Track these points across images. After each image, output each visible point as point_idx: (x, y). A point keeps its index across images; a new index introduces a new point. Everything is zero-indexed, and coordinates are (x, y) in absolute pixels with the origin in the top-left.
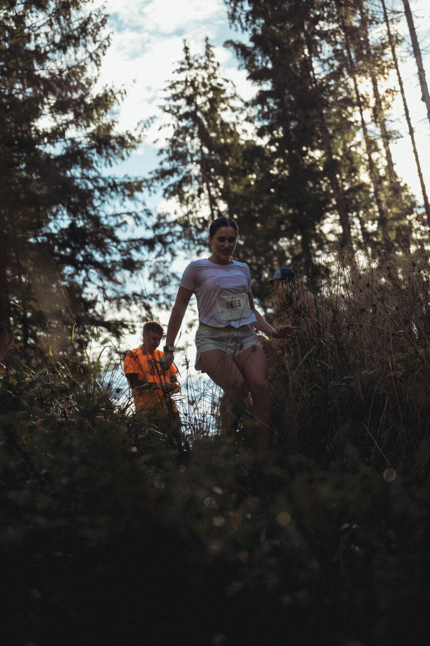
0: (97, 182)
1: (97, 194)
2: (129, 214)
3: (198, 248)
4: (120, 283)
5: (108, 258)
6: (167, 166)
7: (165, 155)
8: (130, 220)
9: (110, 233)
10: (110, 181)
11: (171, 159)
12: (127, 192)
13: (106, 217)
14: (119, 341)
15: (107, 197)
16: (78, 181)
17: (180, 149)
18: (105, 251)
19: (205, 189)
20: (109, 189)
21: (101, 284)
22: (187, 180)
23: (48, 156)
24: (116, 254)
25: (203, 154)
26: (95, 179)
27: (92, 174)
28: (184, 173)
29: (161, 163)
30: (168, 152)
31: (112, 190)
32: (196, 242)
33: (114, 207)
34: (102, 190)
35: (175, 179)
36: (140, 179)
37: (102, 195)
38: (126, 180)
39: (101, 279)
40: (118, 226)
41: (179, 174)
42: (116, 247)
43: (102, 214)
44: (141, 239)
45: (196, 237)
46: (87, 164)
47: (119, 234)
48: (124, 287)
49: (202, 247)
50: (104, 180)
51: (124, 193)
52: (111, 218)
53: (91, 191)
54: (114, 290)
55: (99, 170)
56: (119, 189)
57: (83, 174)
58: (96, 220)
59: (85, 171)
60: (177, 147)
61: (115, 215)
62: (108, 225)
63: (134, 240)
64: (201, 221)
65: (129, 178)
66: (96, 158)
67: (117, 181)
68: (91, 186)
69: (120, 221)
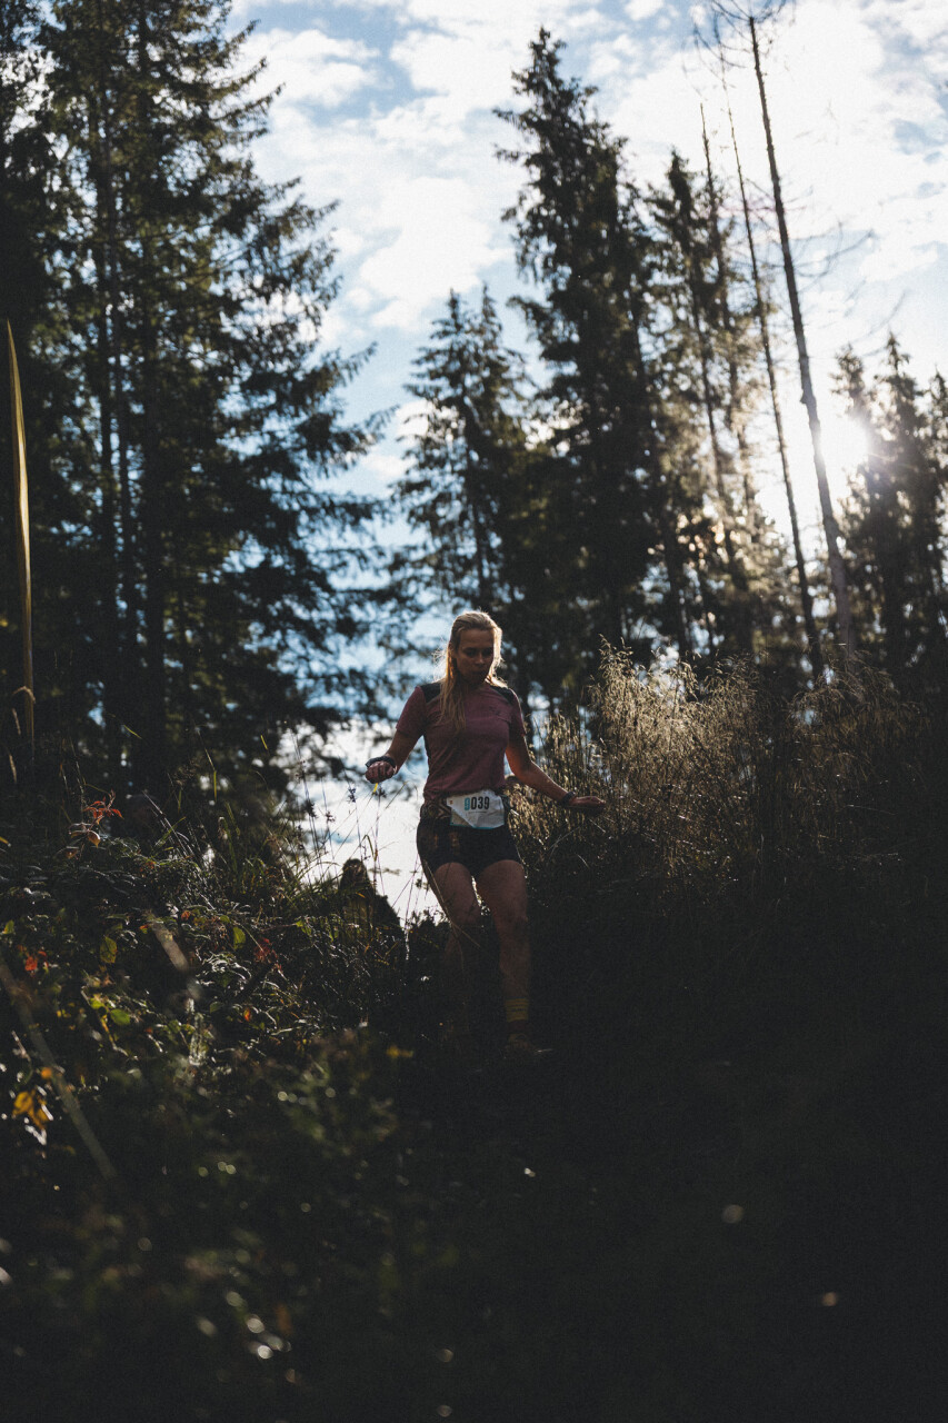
0: (305, 499)
1: (304, 518)
2: (351, 551)
3: (455, 601)
4: (331, 653)
5: (315, 615)
6: (416, 476)
7: (413, 461)
8: (353, 562)
9: (321, 578)
10: (326, 499)
11: (421, 466)
12: (349, 518)
13: (317, 553)
14: (325, 739)
15: (318, 525)
16: (278, 496)
17: (436, 453)
18: (311, 604)
19: (471, 514)
20: (323, 512)
21: (303, 652)
22: (444, 498)
23: (235, 454)
24: (327, 610)
25: (470, 460)
26: (303, 495)
27: (298, 487)
28: (440, 489)
29: (407, 472)
30: (417, 456)
31: (327, 513)
32: (453, 593)
33: (329, 539)
34: (312, 512)
35: (427, 496)
36: (370, 500)
37: (311, 519)
38: (350, 500)
39: (304, 645)
40: (334, 569)
41: (433, 489)
42: (328, 600)
43: (311, 549)
44: (368, 591)
45: (452, 585)
46: (291, 472)
47: (335, 580)
48: (336, 658)
49: (462, 601)
50: (316, 496)
51: (344, 522)
52: (324, 556)
53: (295, 514)
54: (322, 661)
55: (309, 483)
56: (338, 512)
57: (284, 487)
58: (300, 557)
59: (287, 483)
60: (432, 449)
61: (330, 552)
62: (317, 566)
63: (357, 592)
64: (463, 560)
65: (354, 497)
66: (305, 464)
67: (336, 500)
68: (296, 506)
69: (337, 561)
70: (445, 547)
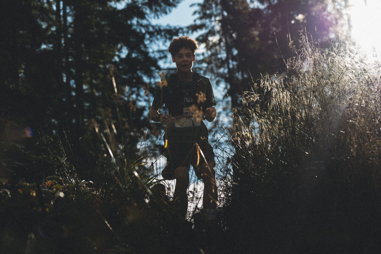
0: (148, 28)
1: (147, 36)
3: (217, 79)
5: (153, 80)
6: (198, 22)
7: (197, 16)
9: (155, 63)
10: (157, 28)
11: (201, 18)
12: (168, 36)
13: (153, 52)
15: (154, 38)
16: (134, 27)
17: (208, 12)
18: (150, 75)
19: (224, 40)
20: (156, 34)
21: (147, 98)
22: (212, 33)
23: (115, 9)
24: (158, 78)
25: (223, 15)
26: (146, 26)
27: (145, 22)
28: (210, 28)
29: (195, 21)
30: (199, 13)
31: (158, 34)
32: (216, 75)
33: (159, 46)
34: (151, 34)
35: (203, 32)
36: (177, 28)
37: (151, 37)
38: (168, 28)
39: (147, 96)
40: (161, 58)
41: (206, 28)
42: (158, 73)
43: (150, 50)
45: (215, 71)
46: (142, 16)
49: (220, 79)
50: (153, 27)
51: (166, 37)
52: (156, 53)
53: (144, 35)
55: (150, 20)
56: (163, 33)
57: (138, 22)
58: (146, 54)
59: (140, 21)
60: (206, 10)
61: (159, 51)
62: (153, 58)
64: (220, 61)
65: (170, 27)
66: (148, 11)
67: (162, 28)
68: (143, 31)
69: (162, 55)
70: (212, 55)
